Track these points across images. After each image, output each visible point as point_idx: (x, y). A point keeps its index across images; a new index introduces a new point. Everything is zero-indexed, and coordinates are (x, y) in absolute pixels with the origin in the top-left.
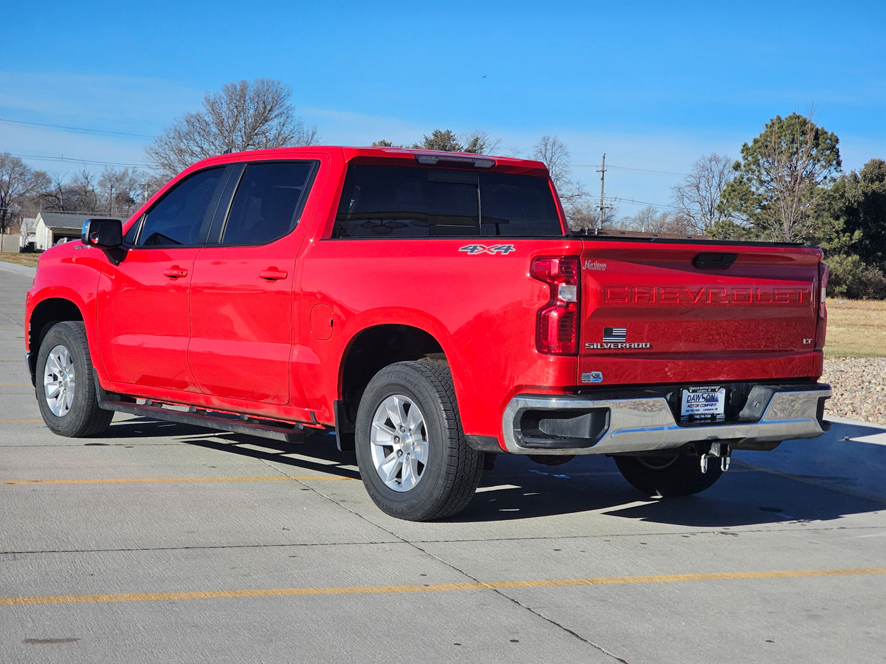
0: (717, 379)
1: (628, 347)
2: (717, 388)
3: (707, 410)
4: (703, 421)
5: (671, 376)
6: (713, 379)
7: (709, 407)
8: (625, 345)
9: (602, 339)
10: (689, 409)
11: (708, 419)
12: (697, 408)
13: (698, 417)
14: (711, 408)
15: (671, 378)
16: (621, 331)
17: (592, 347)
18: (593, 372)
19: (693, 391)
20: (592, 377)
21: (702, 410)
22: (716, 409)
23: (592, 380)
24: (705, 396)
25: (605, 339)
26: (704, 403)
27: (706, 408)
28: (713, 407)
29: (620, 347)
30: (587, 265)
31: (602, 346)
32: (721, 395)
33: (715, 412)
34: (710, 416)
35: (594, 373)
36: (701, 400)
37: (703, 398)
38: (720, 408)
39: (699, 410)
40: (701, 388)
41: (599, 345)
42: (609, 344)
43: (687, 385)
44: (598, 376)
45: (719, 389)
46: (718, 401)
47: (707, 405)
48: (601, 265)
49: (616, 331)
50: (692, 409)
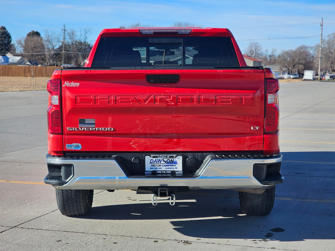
0: (175, 150)
1: (97, 130)
2: (175, 156)
3: (168, 168)
4: (165, 175)
5: (135, 147)
6: (171, 150)
7: (169, 167)
8: (94, 129)
9: (78, 126)
10: (152, 167)
11: (169, 174)
12: (160, 167)
13: (160, 172)
14: (172, 167)
15: (135, 149)
16: (93, 121)
17: (71, 130)
18: (73, 144)
19: (154, 157)
20: (73, 146)
21: (163, 169)
22: (176, 168)
23: (73, 148)
24: (165, 160)
25: (80, 125)
26: (165, 164)
27: (167, 167)
28: (173, 167)
29: (91, 130)
30: (67, 84)
31: (78, 129)
32: (179, 160)
33: (175, 170)
34: (170, 172)
35: (75, 144)
36: (162, 162)
37: (164, 161)
38: (179, 167)
39: (161, 168)
40: (161, 155)
41: (76, 128)
42: (83, 128)
43: (149, 153)
44: (78, 146)
45: (176, 157)
46: (176, 163)
47: (168, 166)
48: (76, 84)
49: (87, 121)
50: (155, 167)
